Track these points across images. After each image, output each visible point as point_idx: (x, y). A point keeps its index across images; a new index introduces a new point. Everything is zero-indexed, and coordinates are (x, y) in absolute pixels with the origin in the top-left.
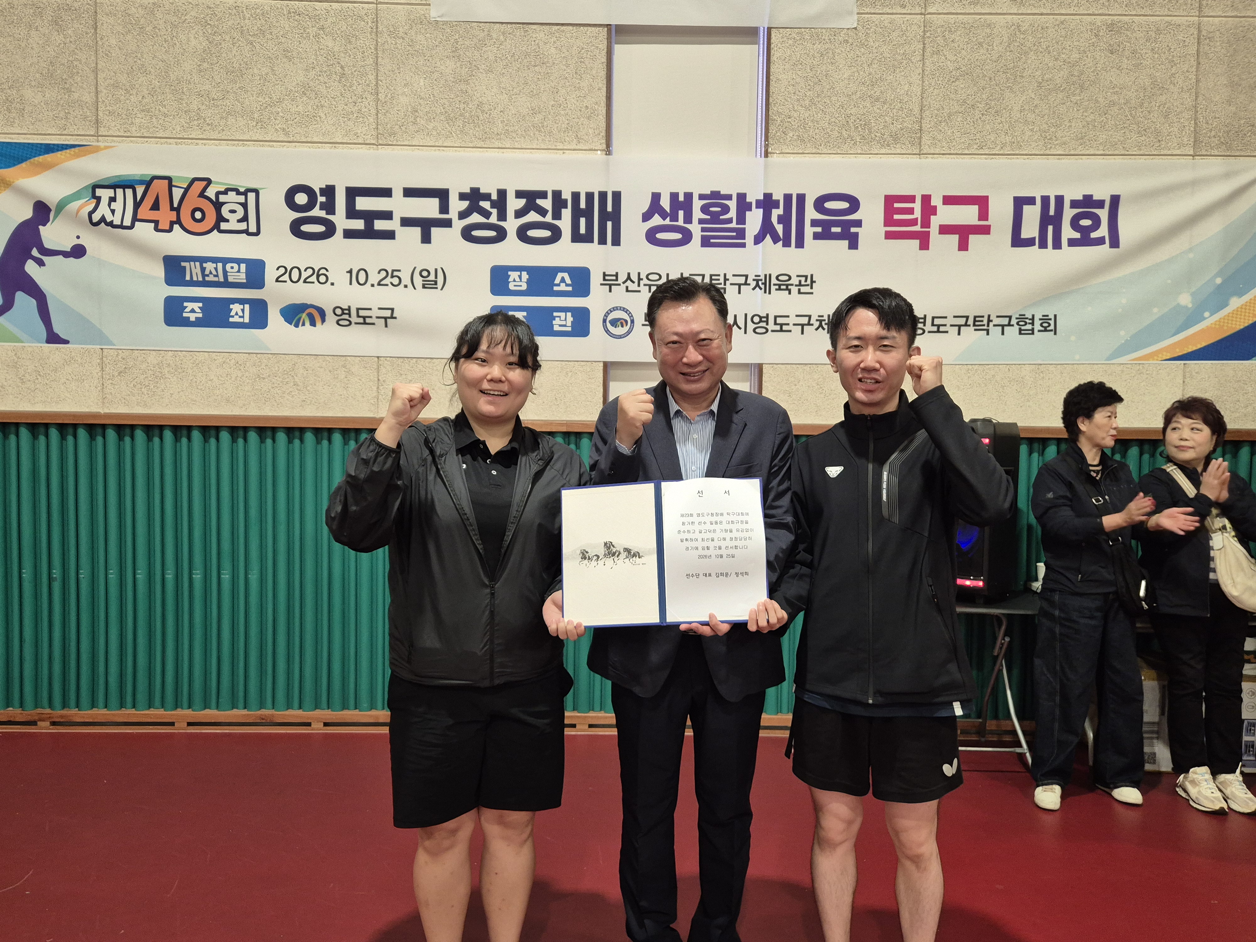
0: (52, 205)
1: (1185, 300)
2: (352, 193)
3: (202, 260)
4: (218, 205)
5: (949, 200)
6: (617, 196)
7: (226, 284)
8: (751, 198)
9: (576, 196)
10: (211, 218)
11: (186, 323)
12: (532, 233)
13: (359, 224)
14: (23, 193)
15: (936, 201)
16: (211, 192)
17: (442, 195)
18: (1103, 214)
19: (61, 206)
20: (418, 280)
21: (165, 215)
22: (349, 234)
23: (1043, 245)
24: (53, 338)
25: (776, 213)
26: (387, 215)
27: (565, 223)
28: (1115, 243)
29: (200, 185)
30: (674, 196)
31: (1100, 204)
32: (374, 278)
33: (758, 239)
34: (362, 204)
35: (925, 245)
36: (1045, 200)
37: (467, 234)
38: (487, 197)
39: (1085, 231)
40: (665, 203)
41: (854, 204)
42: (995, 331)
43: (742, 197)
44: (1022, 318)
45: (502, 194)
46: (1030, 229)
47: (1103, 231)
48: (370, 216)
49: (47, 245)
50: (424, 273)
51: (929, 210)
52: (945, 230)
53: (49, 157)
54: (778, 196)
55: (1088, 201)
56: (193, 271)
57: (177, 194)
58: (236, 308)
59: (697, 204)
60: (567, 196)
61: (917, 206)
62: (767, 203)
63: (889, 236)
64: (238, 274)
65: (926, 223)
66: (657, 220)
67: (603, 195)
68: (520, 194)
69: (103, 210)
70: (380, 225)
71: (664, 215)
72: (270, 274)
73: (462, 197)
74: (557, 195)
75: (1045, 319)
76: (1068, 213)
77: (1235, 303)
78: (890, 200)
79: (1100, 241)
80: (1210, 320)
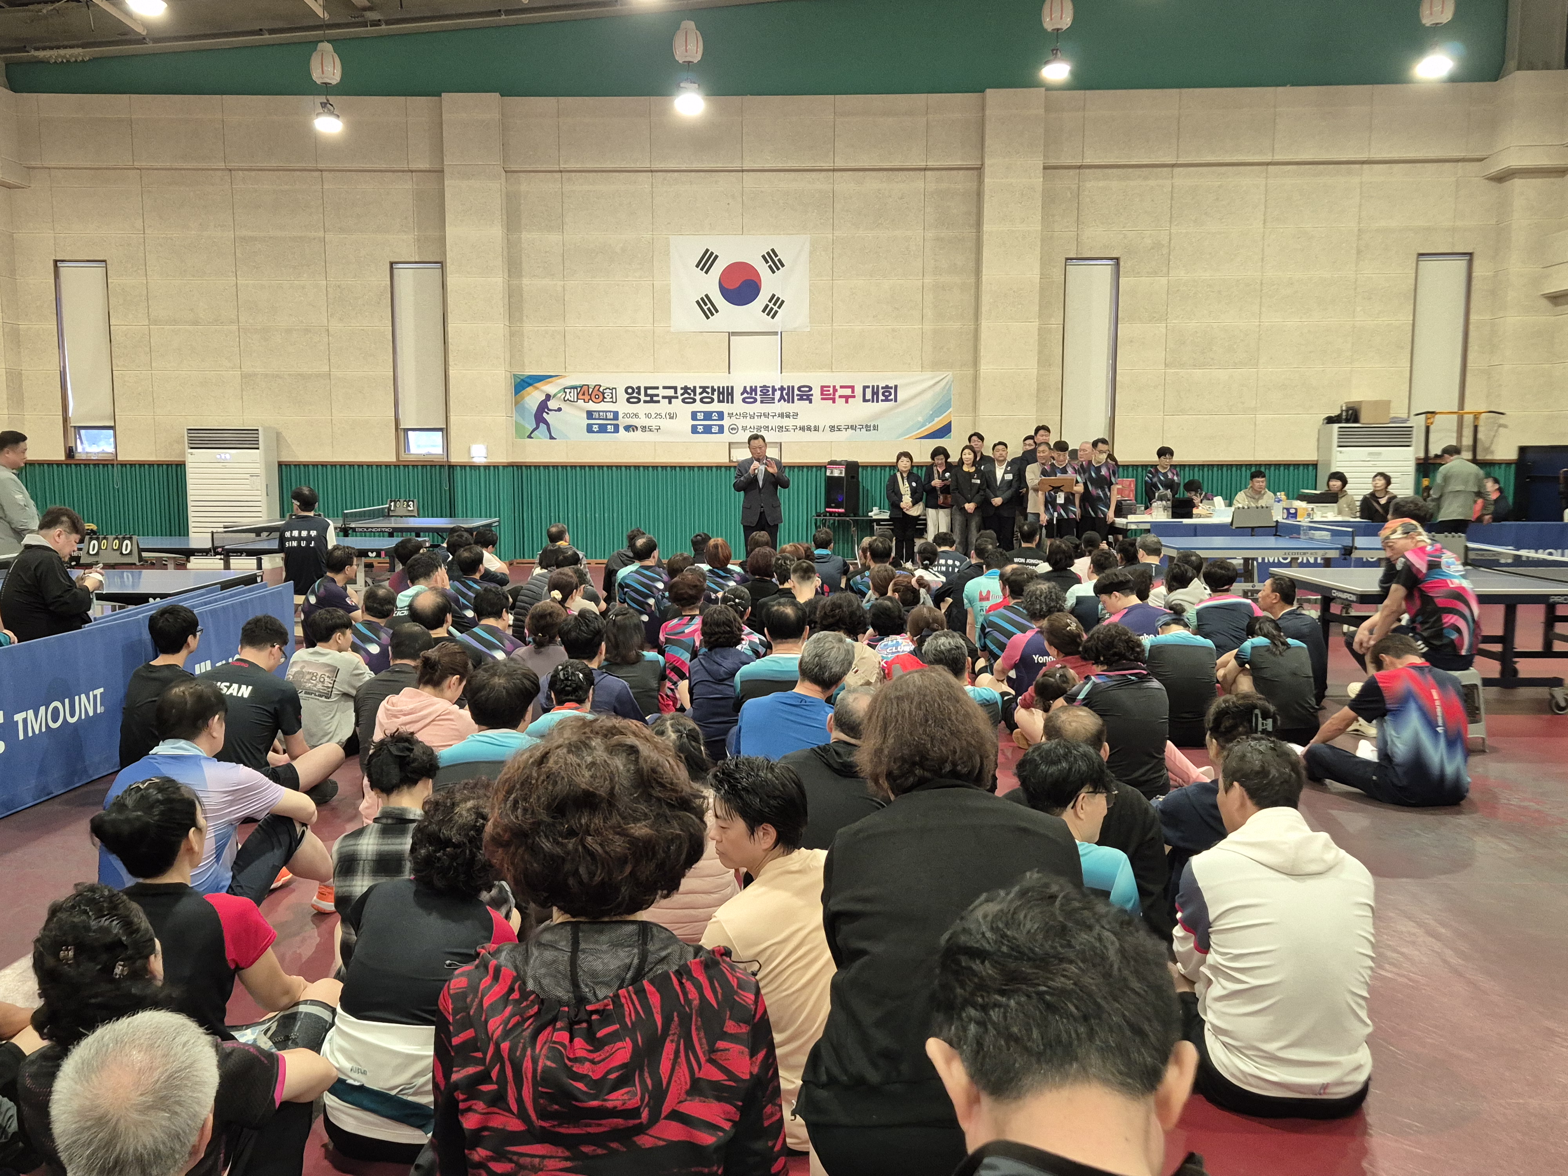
0: (552, 395)
1: (920, 419)
2: (646, 388)
3: (599, 412)
4: (603, 393)
5: (842, 387)
6: (732, 388)
7: (607, 419)
8: (776, 387)
9: (719, 388)
10: (601, 397)
11: (594, 432)
12: (705, 400)
13: (648, 399)
14: (542, 391)
15: (838, 387)
16: (601, 390)
17: (675, 388)
18: (893, 391)
19: (555, 395)
20: (668, 416)
21: (587, 397)
22: (645, 402)
23: (873, 401)
24: (552, 438)
25: (785, 392)
26: (657, 395)
27: (715, 397)
28: (896, 401)
29: (597, 387)
30: (751, 387)
31: (891, 388)
32: (654, 416)
33: (779, 401)
34: (650, 392)
35: (834, 402)
36: (873, 387)
37: (683, 401)
38: (690, 388)
39: (887, 397)
40: (748, 389)
41: (811, 389)
42: (858, 430)
43: (773, 387)
44: (867, 426)
45: (695, 387)
46: (869, 396)
47: (892, 397)
48: (652, 396)
49: (550, 407)
50: (670, 414)
51: (835, 390)
52: (840, 397)
53: (550, 380)
54: (786, 386)
55: (887, 387)
56: (596, 415)
57: (591, 390)
58: (609, 427)
59: (759, 389)
60: (716, 387)
61: (831, 389)
62: (782, 389)
63: (822, 399)
64: (611, 416)
65: (834, 395)
66: (745, 395)
67: (728, 387)
68: (700, 387)
69: (568, 397)
70: (655, 399)
71: (748, 393)
72: (620, 416)
73: (682, 388)
74: (712, 387)
75: (874, 426)
76: (881, 391)
77: (936, 420)
78: (822, 387)
79: (891, 400)
80: (929, 426)
